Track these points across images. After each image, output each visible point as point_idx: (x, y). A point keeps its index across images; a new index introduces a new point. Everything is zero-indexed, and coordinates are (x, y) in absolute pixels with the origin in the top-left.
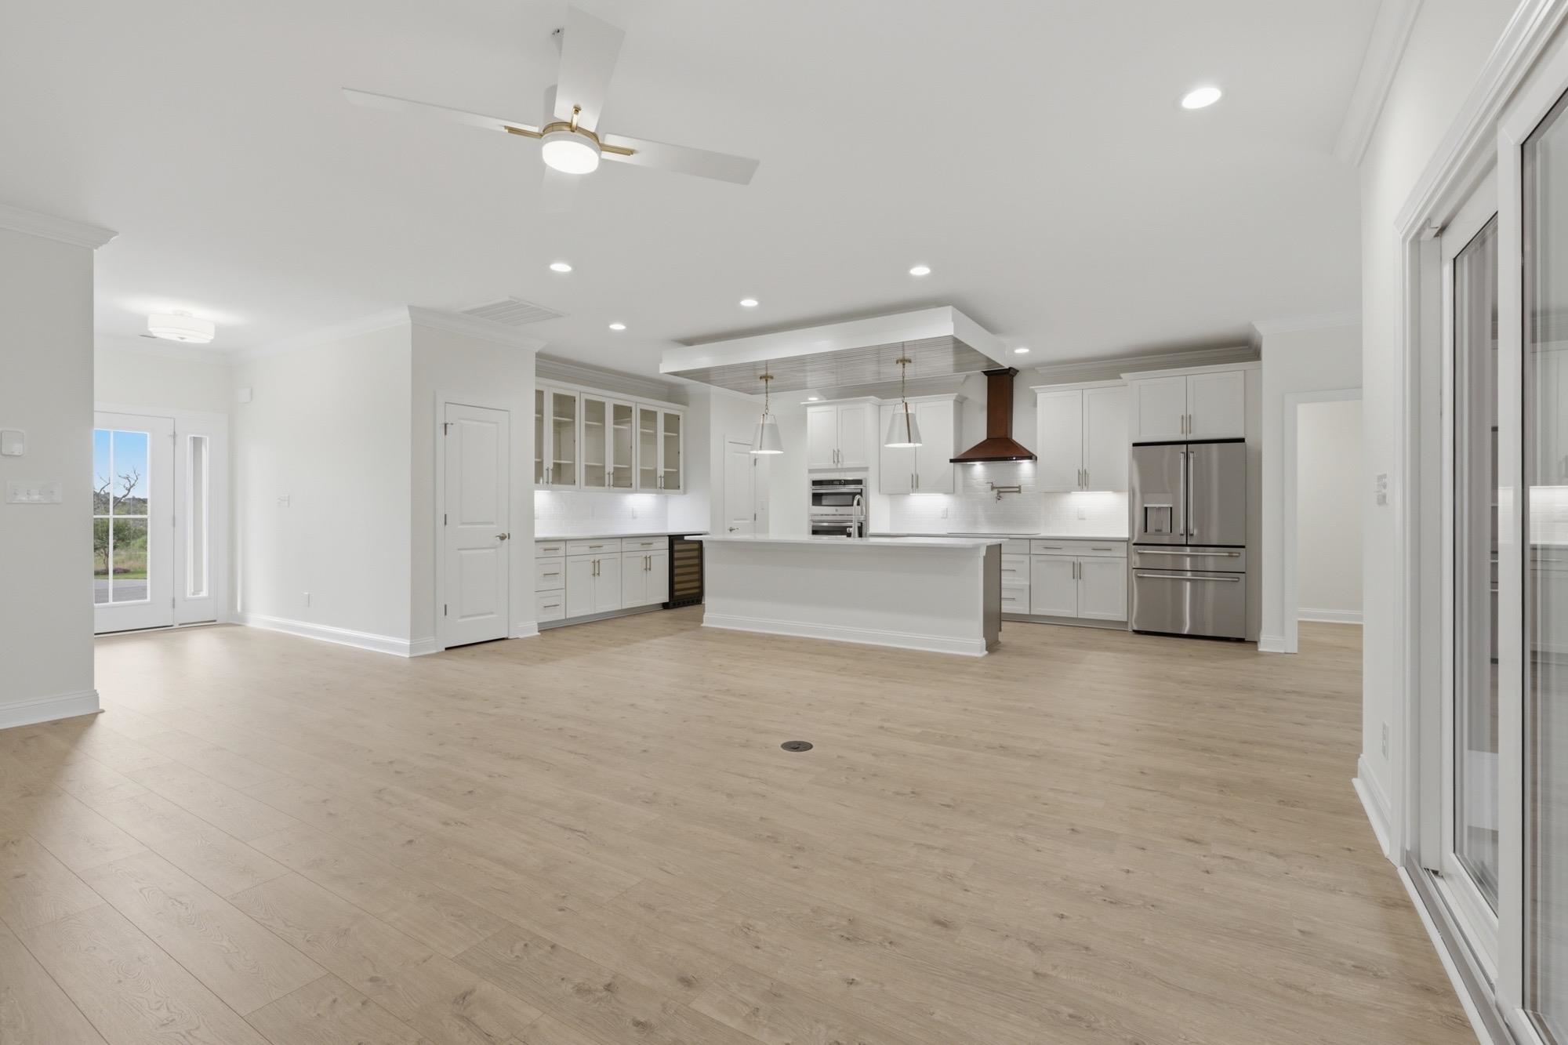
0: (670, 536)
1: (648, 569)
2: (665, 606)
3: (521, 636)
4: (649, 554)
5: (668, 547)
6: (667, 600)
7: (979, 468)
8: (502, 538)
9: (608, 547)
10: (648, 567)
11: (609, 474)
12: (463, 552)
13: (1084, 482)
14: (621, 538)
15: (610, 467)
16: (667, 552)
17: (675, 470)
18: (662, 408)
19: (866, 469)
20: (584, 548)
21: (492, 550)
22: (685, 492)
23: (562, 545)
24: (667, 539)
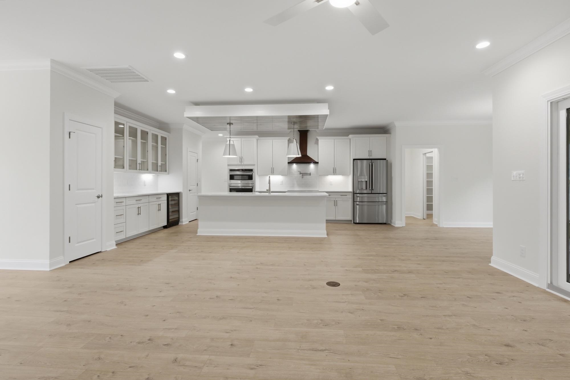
0: (167, 194)
1: (159, 210)
2: (165, 227)
3: (108, 250)
4: (160, 203)
5: (166, 199)
6: (166, 224)
7: (295, 166)
8: (98, 197)
9: (144, 200)
10: (160, 209)
11: (139, 164)
12: (78, 206)
13: (335, 172)
14: (149, 195)
15: (139, 160)
16: (166, 202)
17: (164, 163)
18: (161, 133)
19: (254, 165)
20: (133, 201)
21: (93, 204)
22: (168, 174)
23: (124, 200)
24: (166, 195)
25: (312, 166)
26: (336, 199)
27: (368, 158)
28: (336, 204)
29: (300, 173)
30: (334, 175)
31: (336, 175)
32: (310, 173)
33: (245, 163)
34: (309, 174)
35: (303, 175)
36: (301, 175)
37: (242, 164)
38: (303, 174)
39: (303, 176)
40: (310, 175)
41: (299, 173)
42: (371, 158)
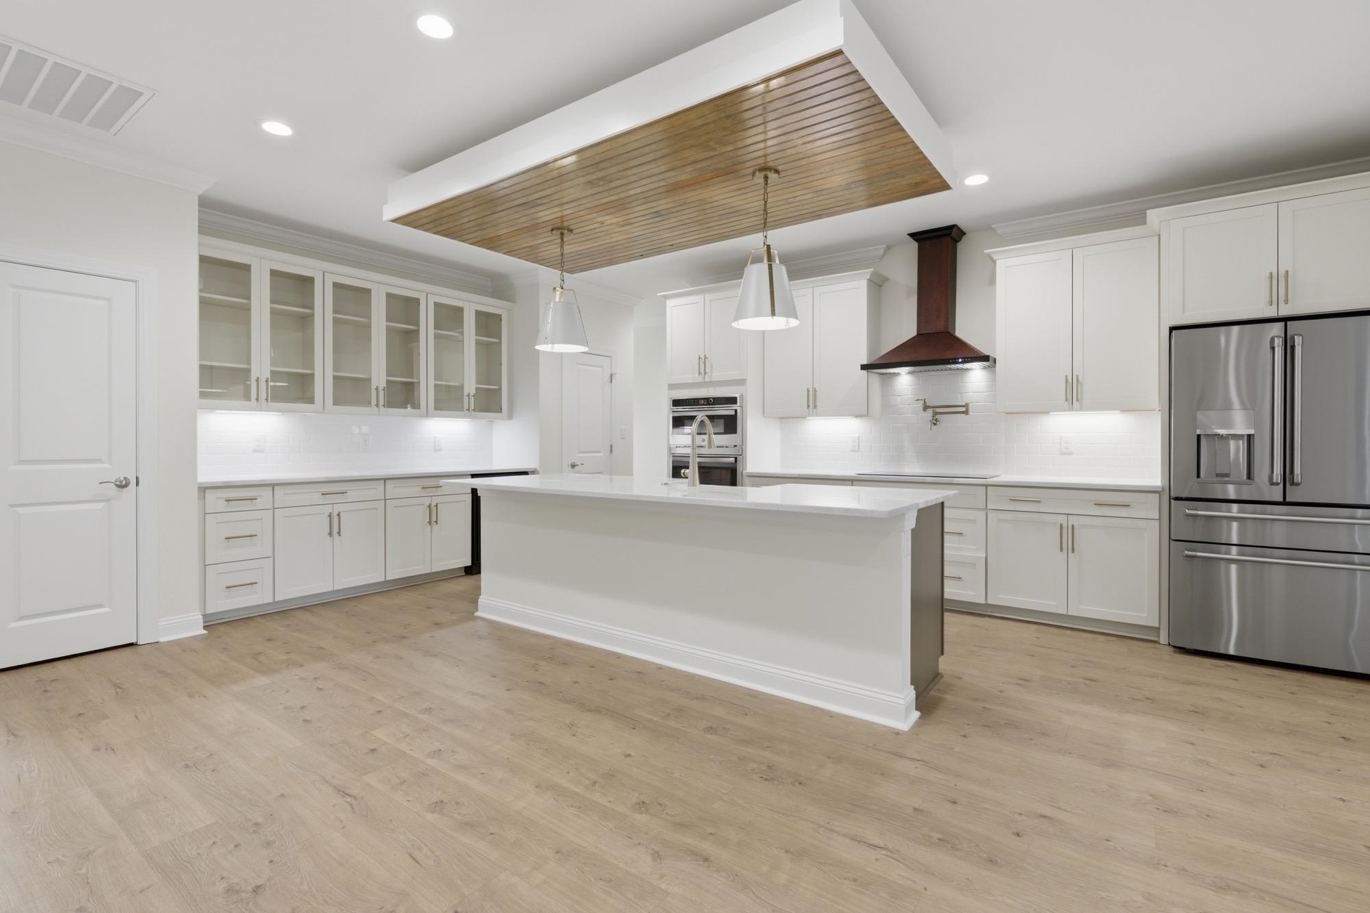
10: (434, 519)
13: (1075, 397)
17: (491, 387)
18: (471, 304)
19: (742, 382)
25: (976, 374)
26: (1072, 520)
27: (1271, 313)
28: (1068, 540)
29: (926, 408)
30: (1071, 409)
31: (1081, 409)
32: (966, 406)
33: (716, 376)
34: (964, 409)
35: (935, 414)
36: (930, 412)
37: (707, 379)
38: (937, 412)
39: (938, 417)
40: (966, 412)
41: (921, 404)
42: (1285, 311)
